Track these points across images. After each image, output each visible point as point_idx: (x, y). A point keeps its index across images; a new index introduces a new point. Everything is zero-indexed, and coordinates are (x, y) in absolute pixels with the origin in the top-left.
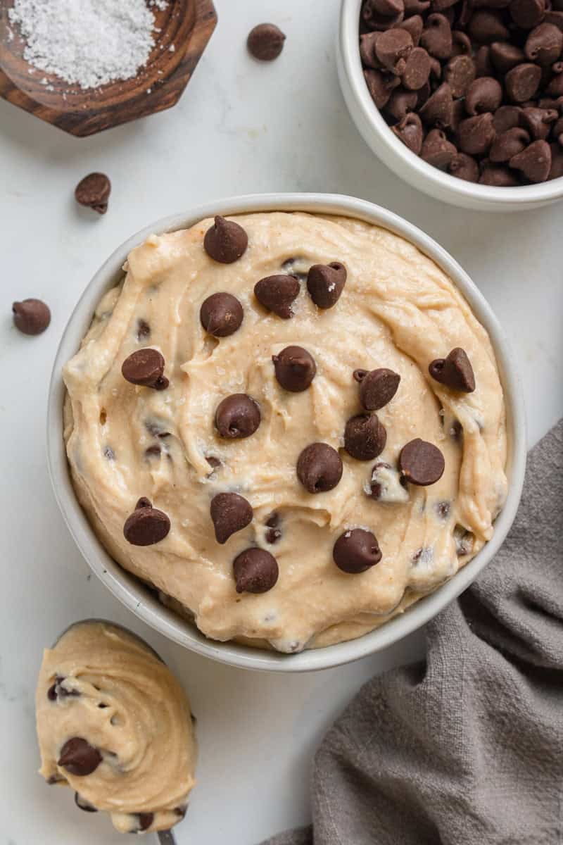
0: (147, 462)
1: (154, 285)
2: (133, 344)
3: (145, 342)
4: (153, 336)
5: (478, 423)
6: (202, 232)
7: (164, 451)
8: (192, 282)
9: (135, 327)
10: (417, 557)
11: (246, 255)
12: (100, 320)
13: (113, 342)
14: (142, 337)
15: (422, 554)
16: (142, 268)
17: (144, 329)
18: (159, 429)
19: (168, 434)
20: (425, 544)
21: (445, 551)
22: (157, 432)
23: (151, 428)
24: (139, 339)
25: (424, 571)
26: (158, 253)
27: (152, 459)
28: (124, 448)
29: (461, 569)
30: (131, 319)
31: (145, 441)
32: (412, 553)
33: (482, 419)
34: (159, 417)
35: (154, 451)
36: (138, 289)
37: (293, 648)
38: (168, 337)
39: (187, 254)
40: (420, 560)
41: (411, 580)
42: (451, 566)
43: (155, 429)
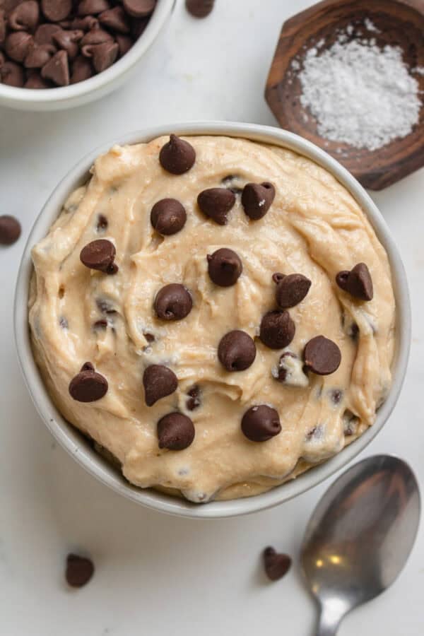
0: (95, 333)
1: (114, 186)
2: (93, 234)
3: (102, 233)
4: (110, 229)
5: (373, 328)
6: (159, 147)
7: (110, 325)
8: (146, 187)
9: (96, 220)
10: (311, 433)
11: (192, 169)
12: (67, 212)
13: (75, 230)
14: (100, 228)
15: (316, 431)
16: (106, 172)
17: (103, 223)
18: (107, 306)
19: (114, 312)
20: (319, 423)
21: (335, 431)
22: (106, 309)
23: (101, 306)
24: (98, 231)
25: (316, 445)
26: (120, 160)
27: (100, 332)
28: (77, 320)
29: (346, 447)
30: (93, 212)
31: (95, 315)
32: (306, 430)
34: (109, 296)
35: (102, 324)
36: (101, 189)
37: (201, 499)
38: (122, 231)
39: (144, 163)
40: (313, 436)
41: (304, 452)
42: (338, 444)
43: (104, 307)
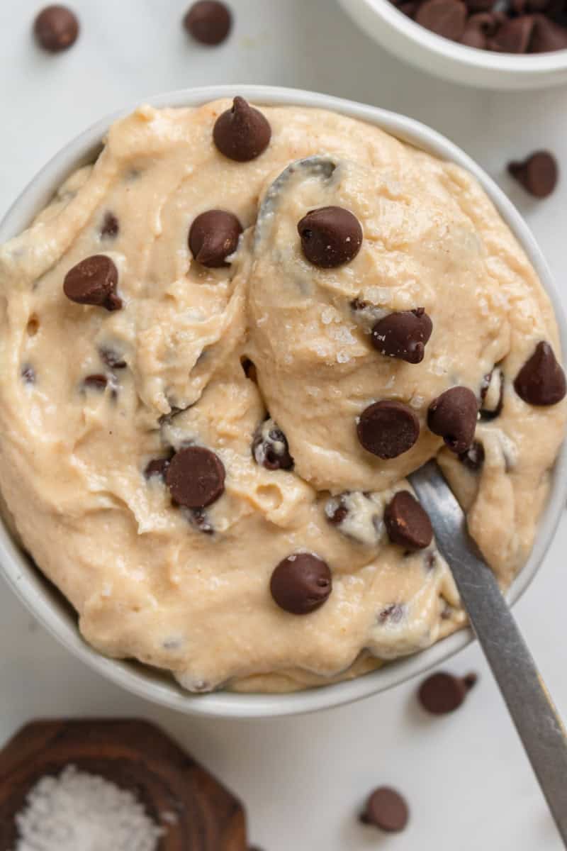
0: (83, 393)
1: (134, 169)
2: (92, 245)
3: (107, 242)
4: (122, 239)
5: (506, 458)
6: (214, 114)
7: (111, 385)
8: (186, 179)
9: (100, 220)
10: (386, 613)
11: (263, 157)
12: (60, 200)
13: (65, 231)
14: (106, 235)
15: (394, 611)
16: (123, 144)
17: (111, 227)
18: (115, 357)
19: (122, 366)
20: (400, 598)
21: (424, 613)
22: (112, 360)
23: (106, 355)
24: (102, 238)
25: (390, 633)
26: (149, 128)
27: (91, 392)
28: (54, 375)
29: (440, 640)
30: (98, 207)
31: (91, 364)
32: (379, 607)
33: (514, 455)
34: (118, 339)
35: (97, 381)
36: (112, 169)
38: (140, 248)
39: (188, 139)
40: (389, 618)
41: (371, 641)
42: (427, 634)
43: (110, 357)
